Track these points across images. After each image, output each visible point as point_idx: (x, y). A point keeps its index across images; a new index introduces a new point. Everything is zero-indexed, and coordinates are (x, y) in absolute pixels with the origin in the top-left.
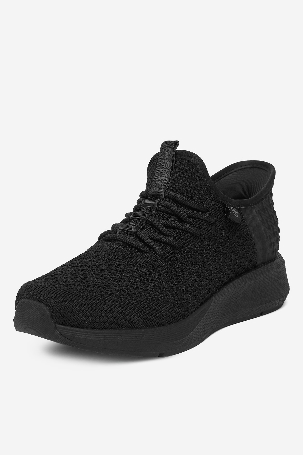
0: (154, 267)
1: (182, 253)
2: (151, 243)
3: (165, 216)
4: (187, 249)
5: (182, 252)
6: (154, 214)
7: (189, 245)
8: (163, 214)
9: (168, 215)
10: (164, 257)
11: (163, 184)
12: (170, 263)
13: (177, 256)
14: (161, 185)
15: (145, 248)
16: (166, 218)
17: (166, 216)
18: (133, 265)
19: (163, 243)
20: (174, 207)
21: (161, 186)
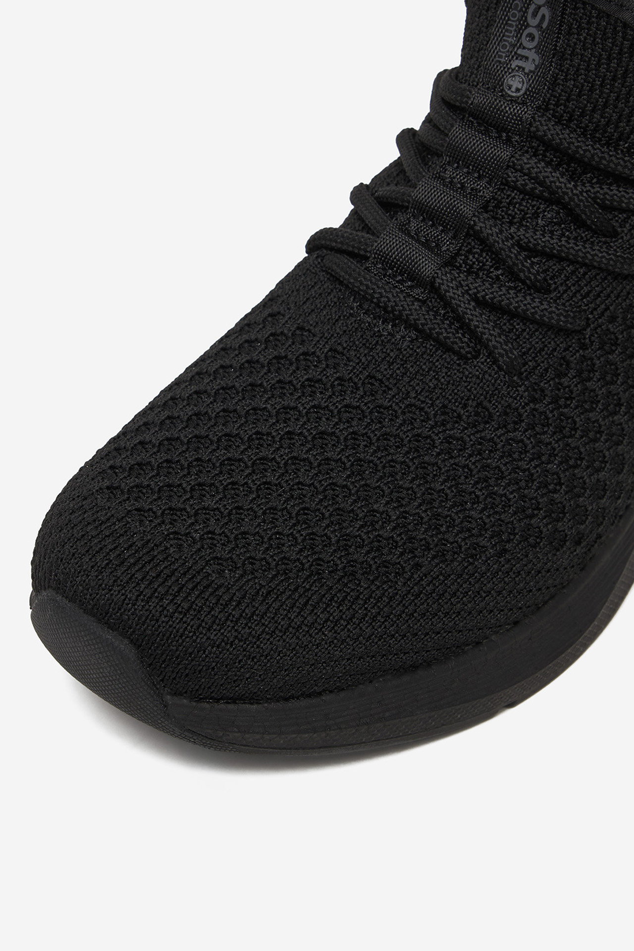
0: (490, 416)
1: (584, 344)
2: (478, 319)
3: (528, 209)
4: (600, 326)
5: (585, 339)
6: (492, 201)
7: (607, 309)
8: (523, 199)
9: (540, 204)
10: (526, 371)
11: (524, 89)
12: (542, 391)
13: (568, 357)
14: (518, 90)
15: (460, 341)
16: (533, 214)
17: (533, 206)
18: (422, 409)
19: (522, 321)
20: (557, 179)
21: (518, 94)
